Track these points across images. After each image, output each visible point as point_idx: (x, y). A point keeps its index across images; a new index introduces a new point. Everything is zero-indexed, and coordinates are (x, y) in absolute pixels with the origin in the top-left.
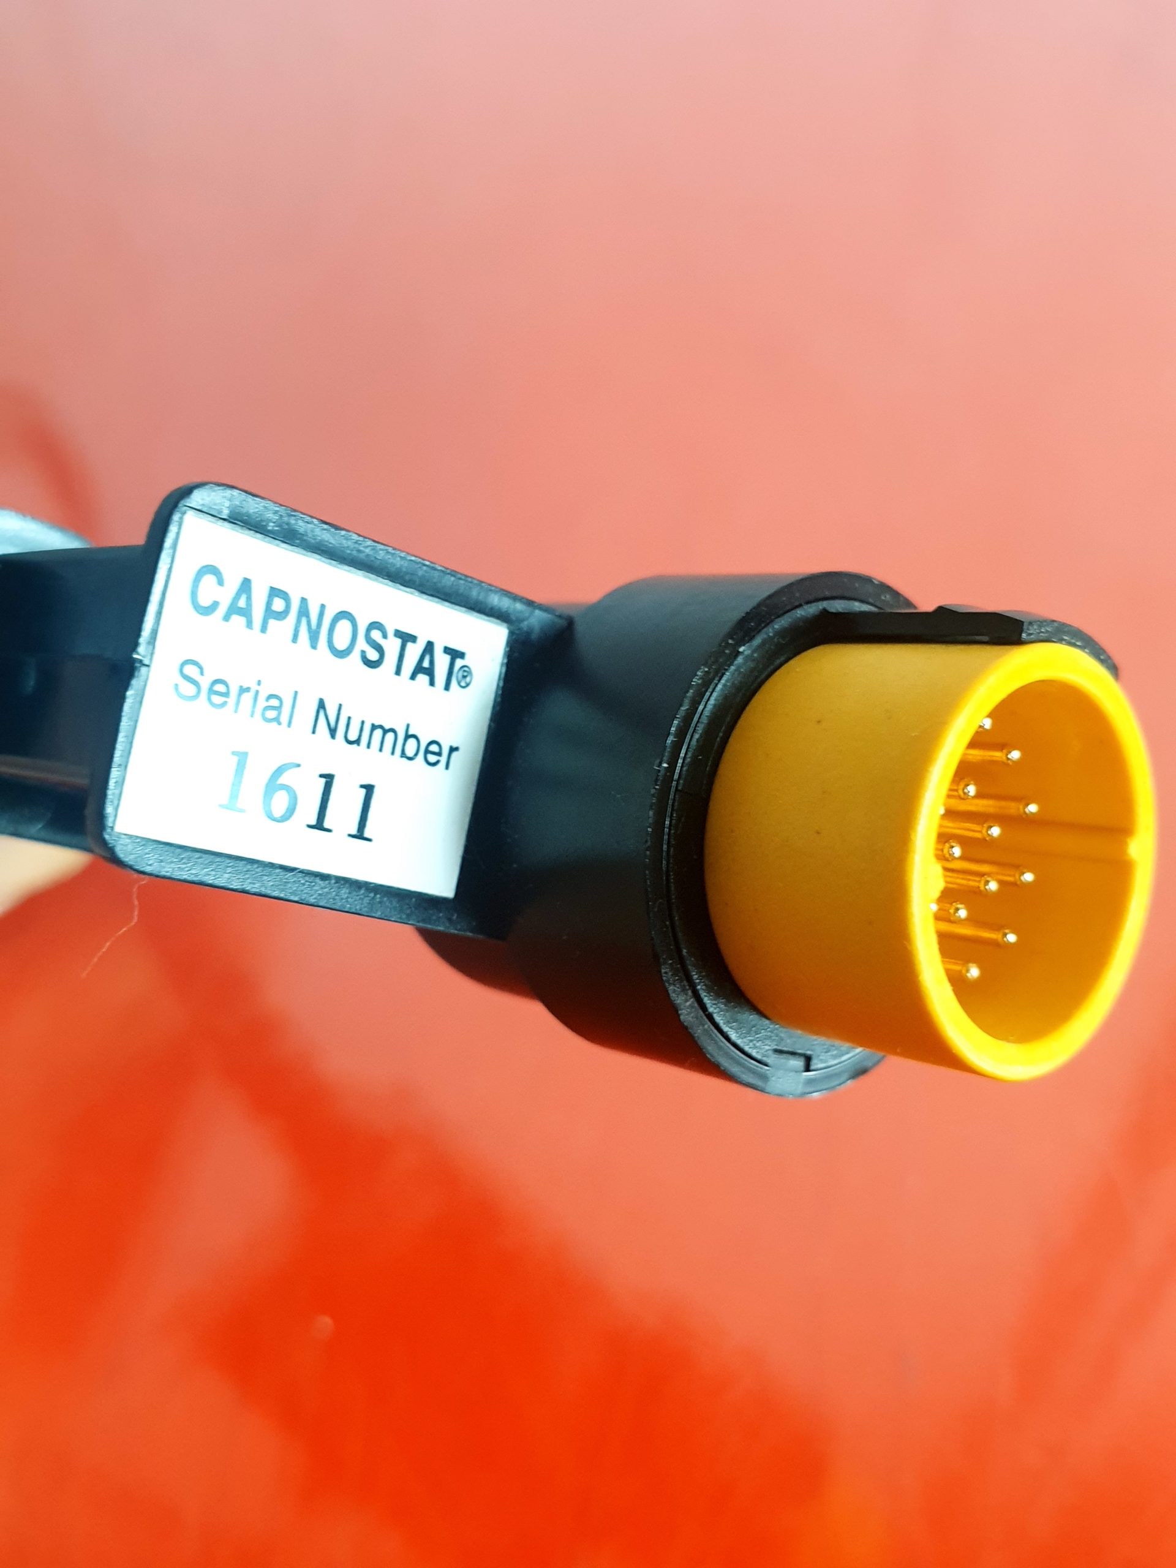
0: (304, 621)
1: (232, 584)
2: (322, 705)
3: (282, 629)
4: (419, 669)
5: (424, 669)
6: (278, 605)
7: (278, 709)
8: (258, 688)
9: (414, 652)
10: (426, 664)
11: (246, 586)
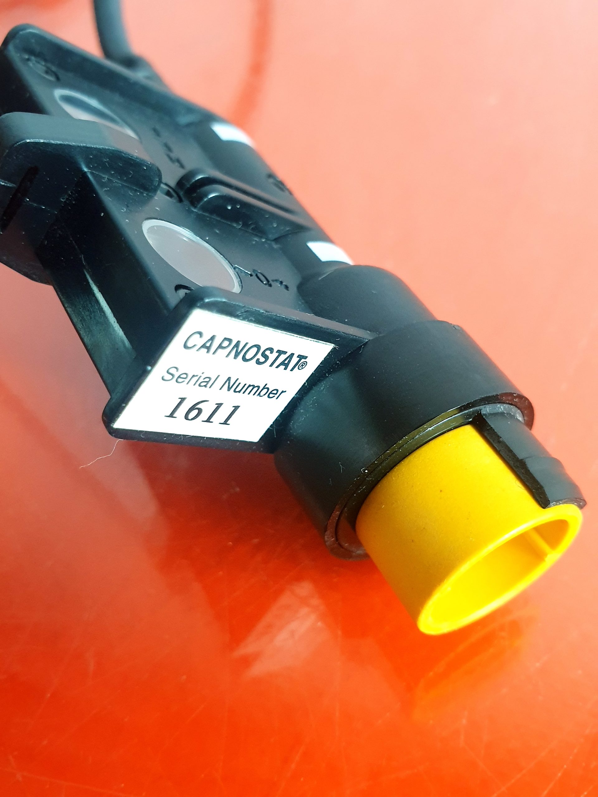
0: (235, 349)
1: (206, 337)
2: (229, 379)
3: (222, 353)
4: (282, 363)
5: (285, 364)
6: (226, 343)
7: (208, 382)
8: (202, 375)
9: (283, 357)
10: (286, 362)
11: (212, 338)
